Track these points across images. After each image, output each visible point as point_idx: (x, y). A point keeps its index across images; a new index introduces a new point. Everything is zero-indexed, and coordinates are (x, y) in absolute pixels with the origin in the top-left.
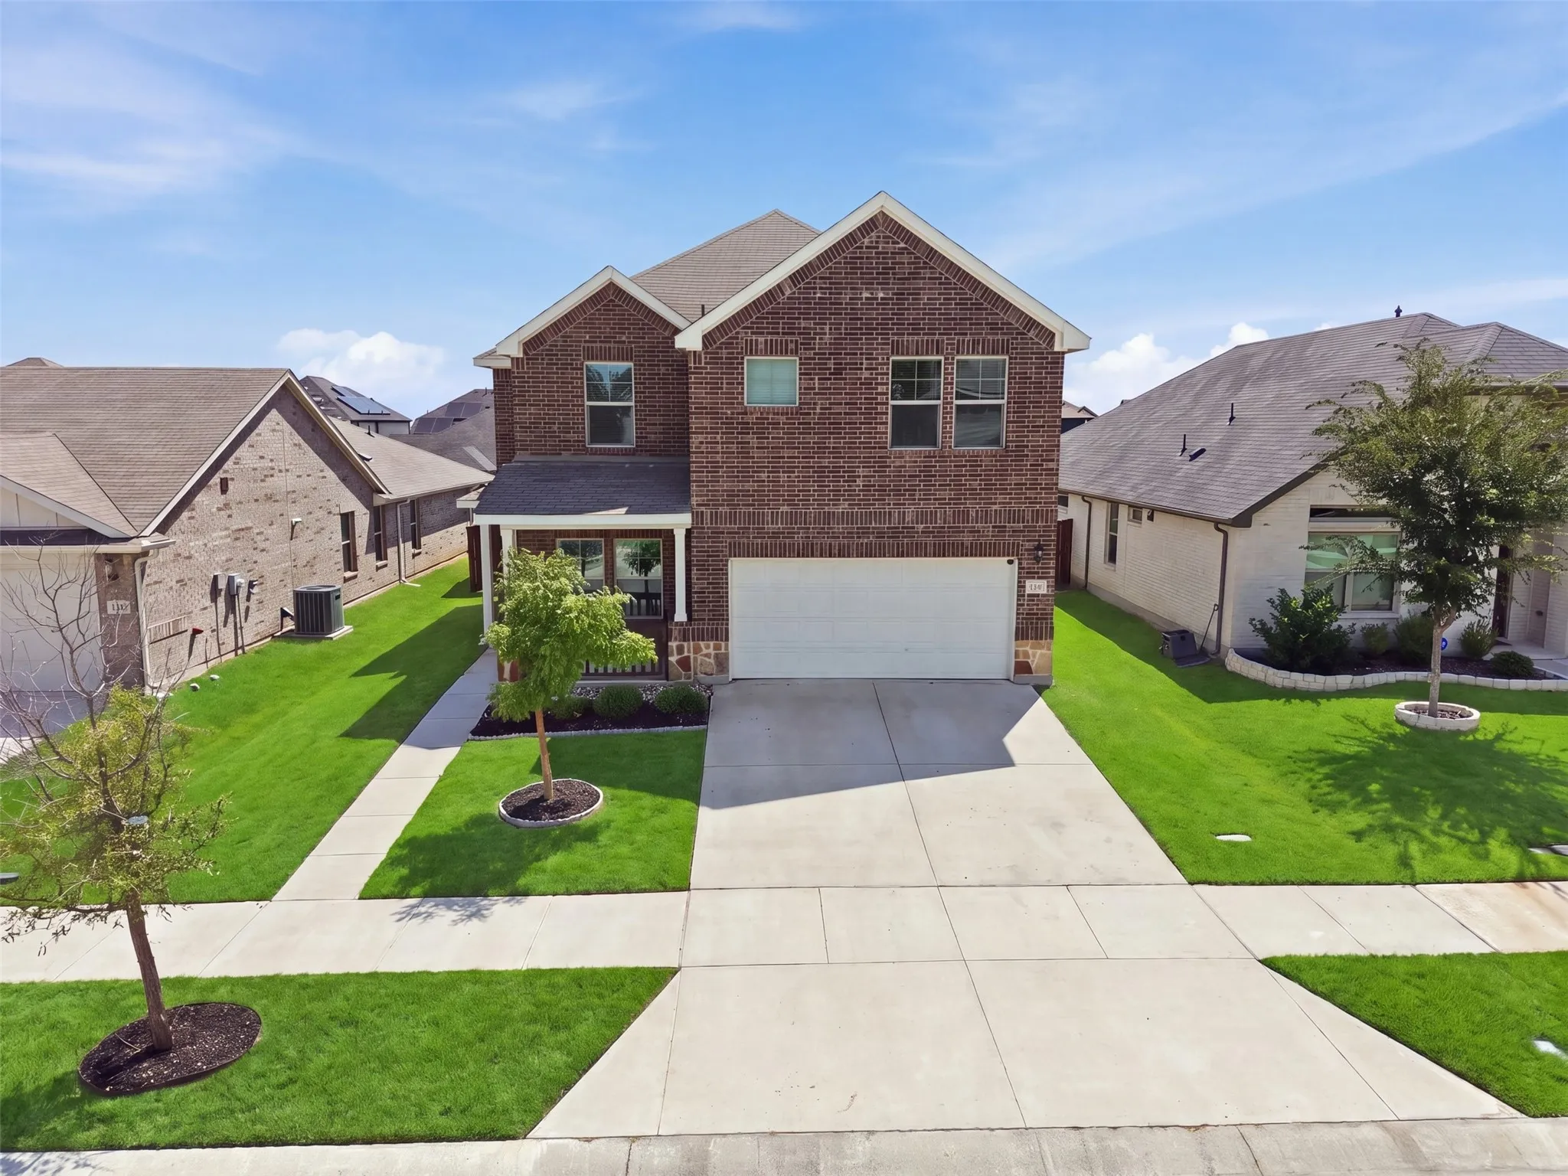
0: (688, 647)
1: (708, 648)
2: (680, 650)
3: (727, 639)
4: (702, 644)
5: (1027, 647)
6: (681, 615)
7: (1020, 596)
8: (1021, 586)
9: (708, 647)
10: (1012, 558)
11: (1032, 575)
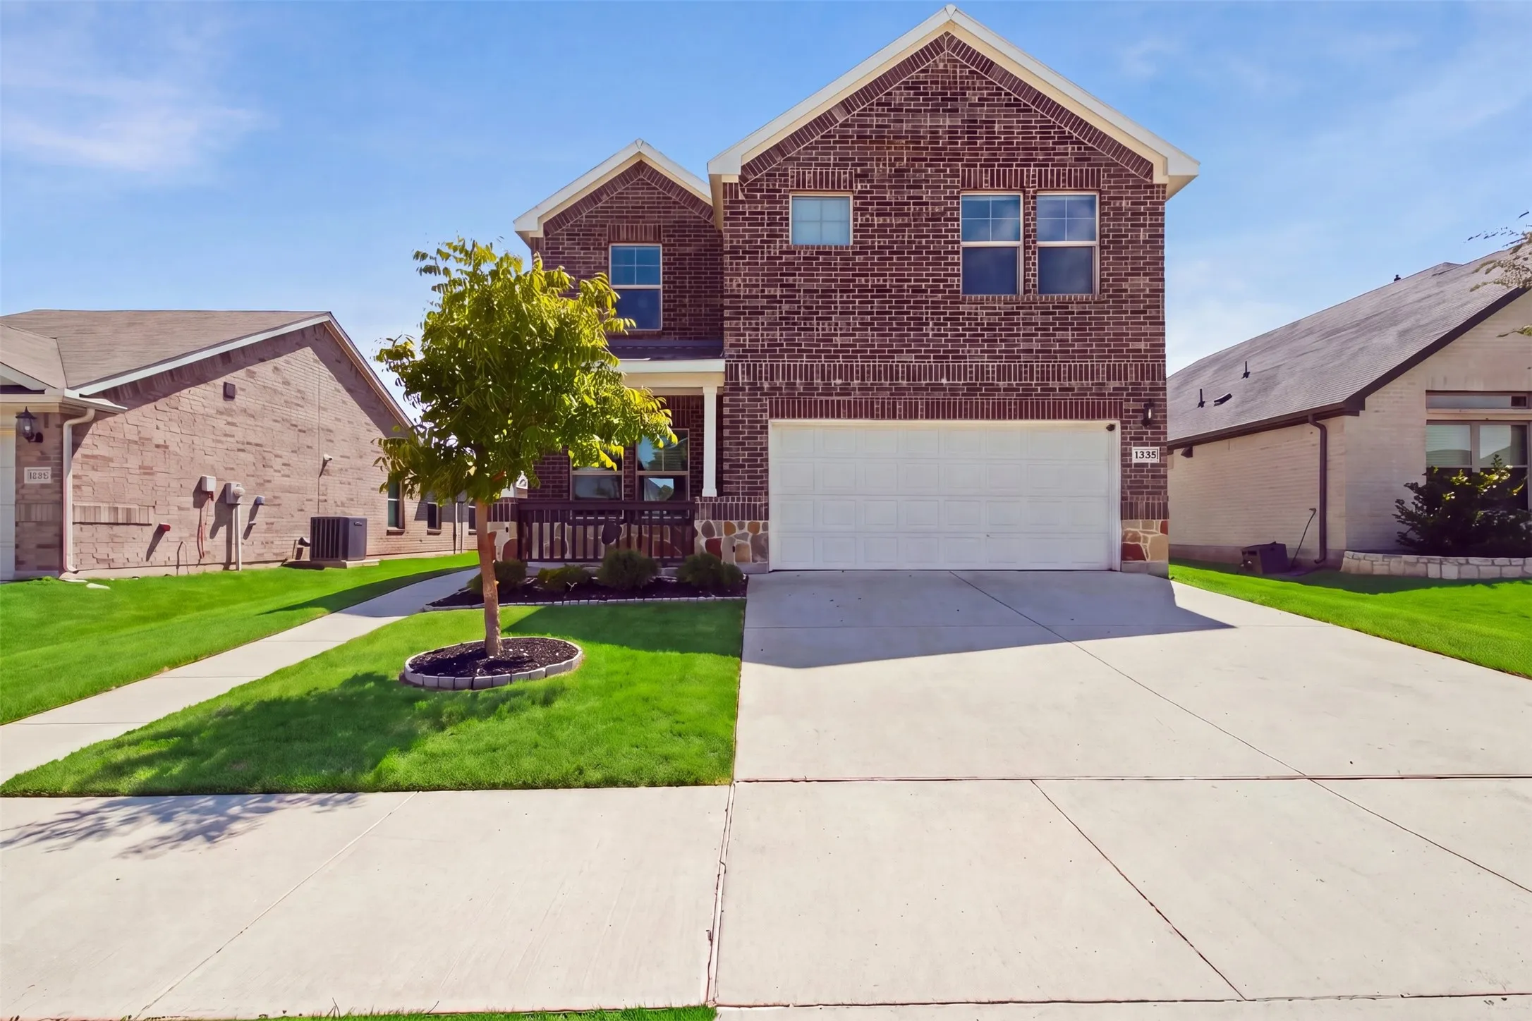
0: (718, 525)
1: (743, 530)
2: (708, 530)
3: (767, 518)
4: (735, 522)
5: (1137, 527)
6: (709, 489)
7: (1125, 465)
8: (1125, 454)
9: (741, 526)
10: (1112, 422)
11: (1138, 440)
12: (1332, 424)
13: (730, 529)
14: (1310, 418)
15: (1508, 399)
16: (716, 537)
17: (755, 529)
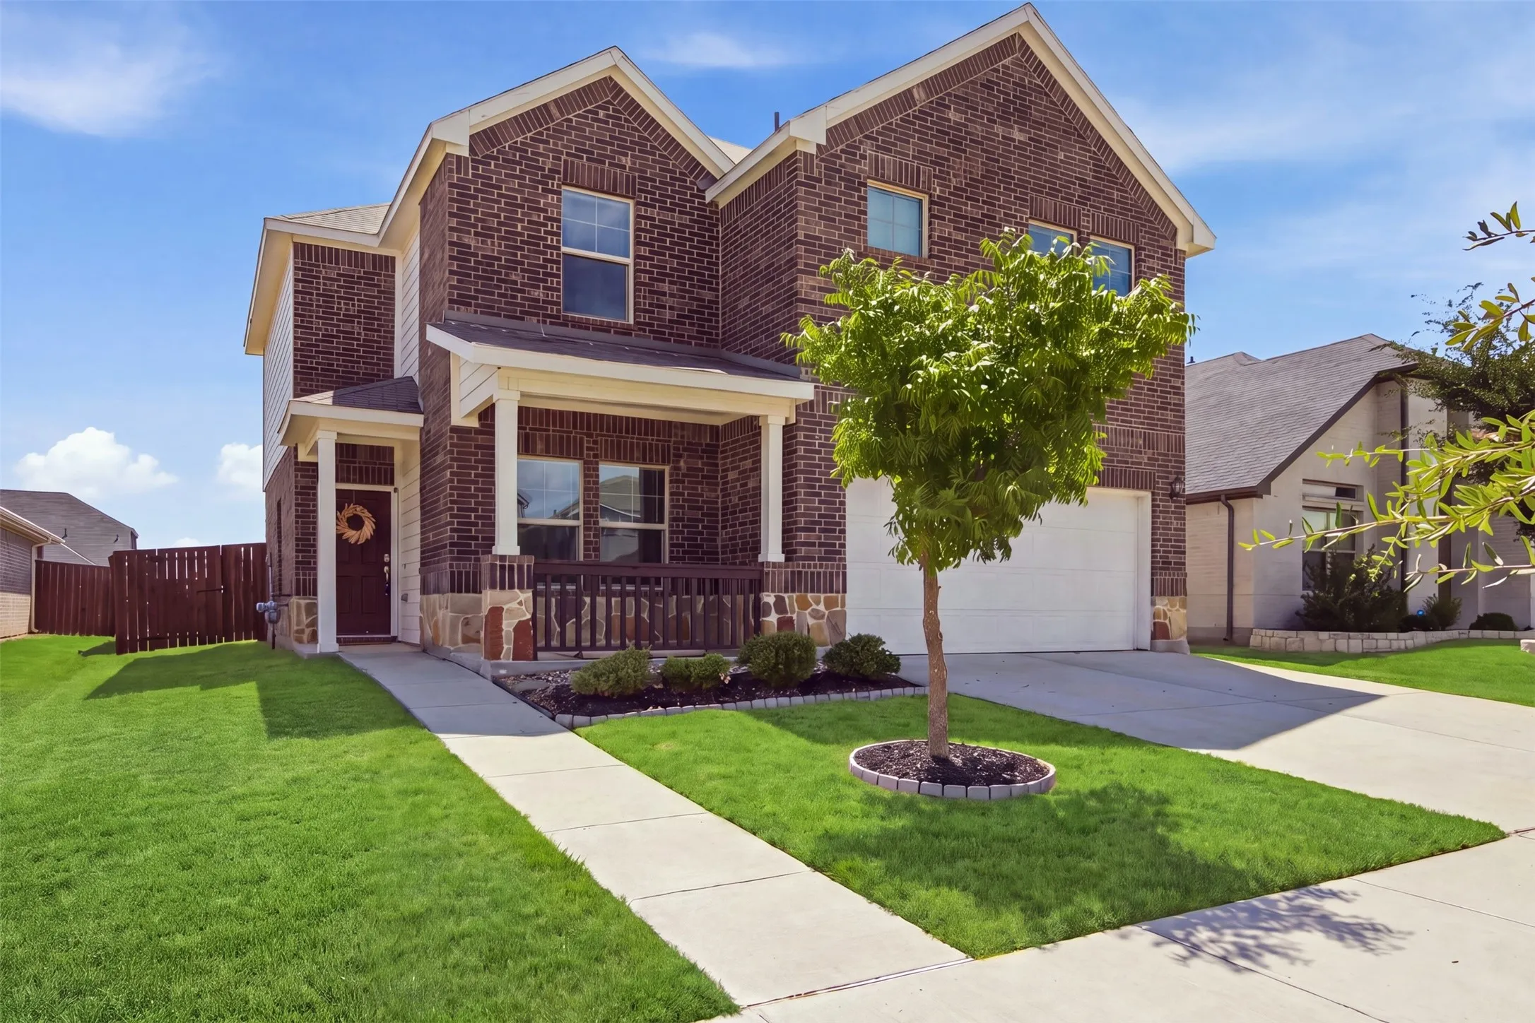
0: (791, 599)
1: (818, 606)
2: (779, 606)
3: (844, 591)
4: (809, 596)
5: (1162, 604)
9: (816, 601)
10: (1146, 493)
12: (1240, 505)
13: (804, 605)
14: (1223, 498)
15: (1332, 491)
16: (789, 615)
17: (830, 604)
